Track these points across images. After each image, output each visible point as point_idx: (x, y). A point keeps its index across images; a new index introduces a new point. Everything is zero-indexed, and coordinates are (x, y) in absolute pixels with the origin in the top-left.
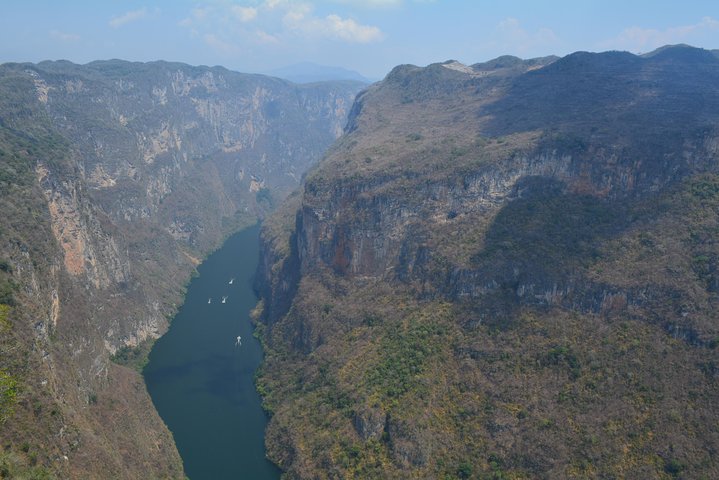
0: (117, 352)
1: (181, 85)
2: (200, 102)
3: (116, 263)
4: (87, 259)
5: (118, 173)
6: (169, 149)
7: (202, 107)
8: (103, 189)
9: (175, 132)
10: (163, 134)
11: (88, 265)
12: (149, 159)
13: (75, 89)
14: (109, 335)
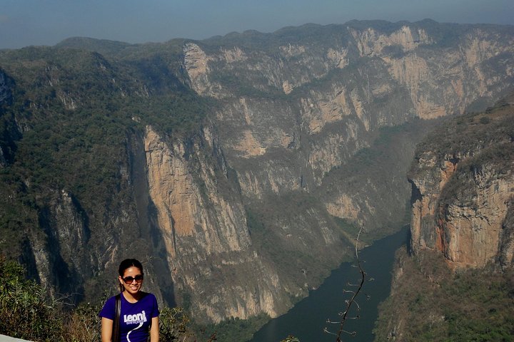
0: (221, 321)
1: (371, 45)
2: (394, 62)
3: (231, 231)
4: (197, 223)
5: (269, 141)
6: (343, 116)
7: (395, 68)
8: (251, 158)
9: (354, 98)
10: (336, 100)
11: (199, 228)
12: (315, 127)
13: (234, 57)
14: (213, 301)
